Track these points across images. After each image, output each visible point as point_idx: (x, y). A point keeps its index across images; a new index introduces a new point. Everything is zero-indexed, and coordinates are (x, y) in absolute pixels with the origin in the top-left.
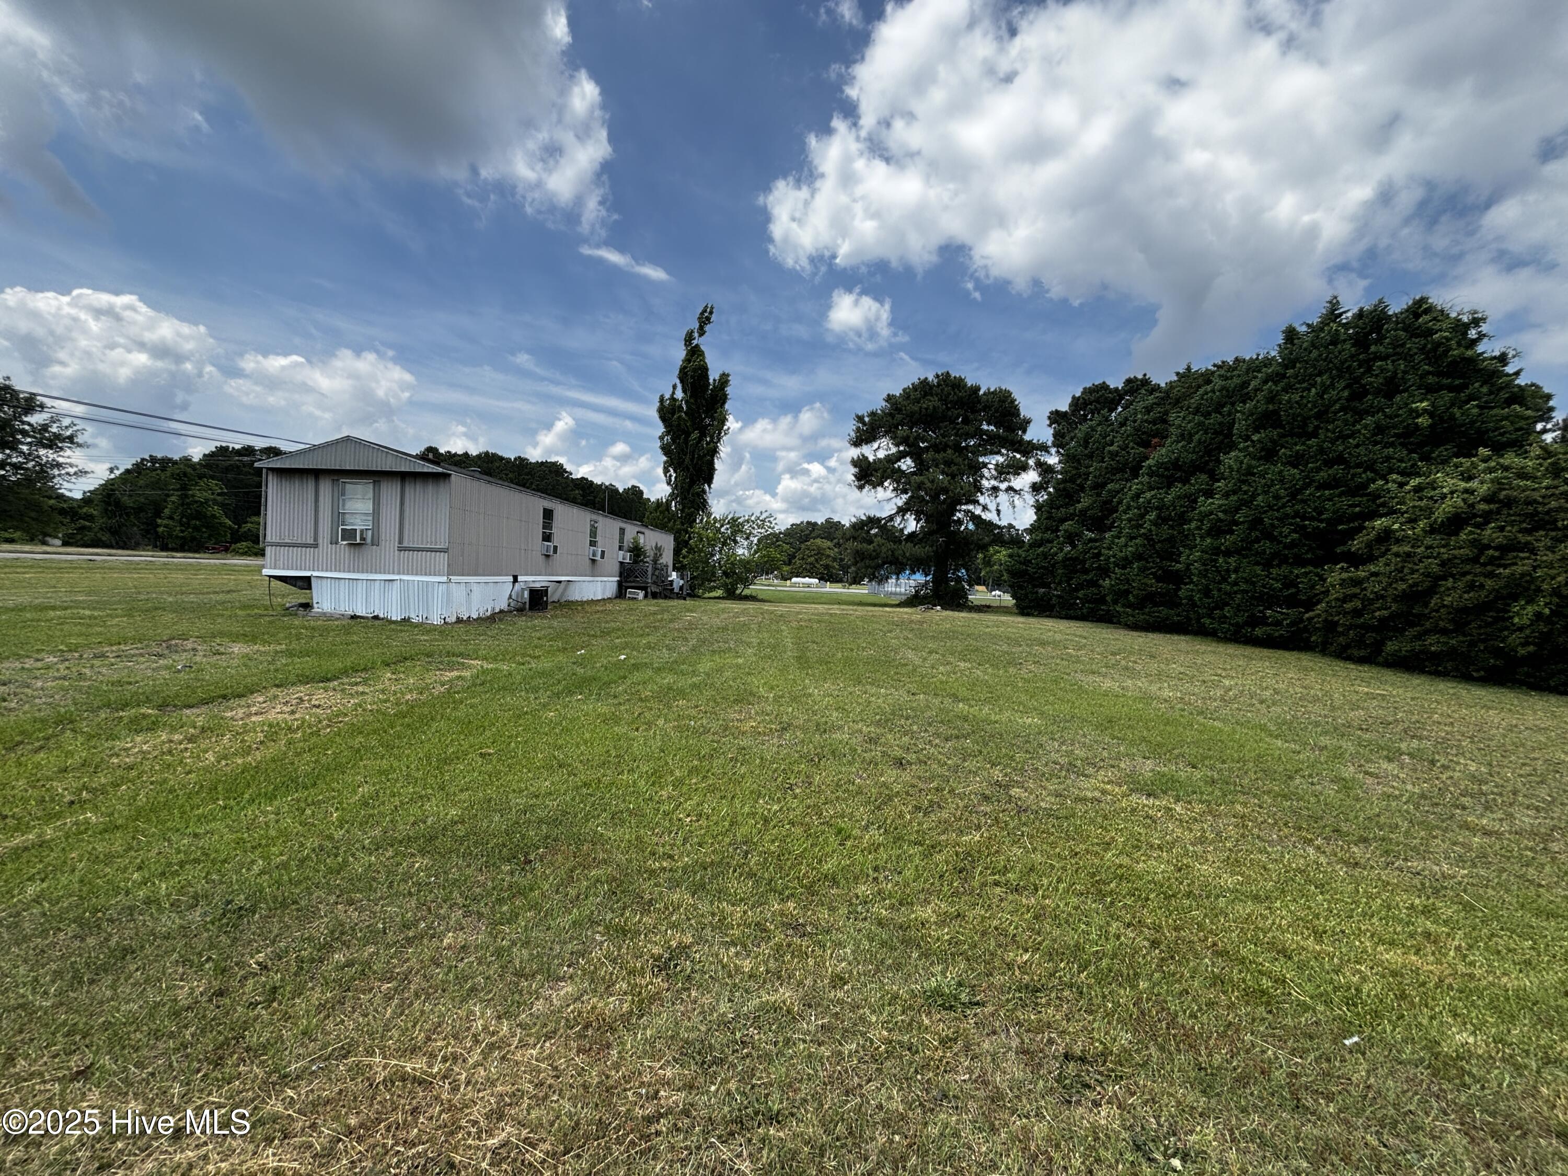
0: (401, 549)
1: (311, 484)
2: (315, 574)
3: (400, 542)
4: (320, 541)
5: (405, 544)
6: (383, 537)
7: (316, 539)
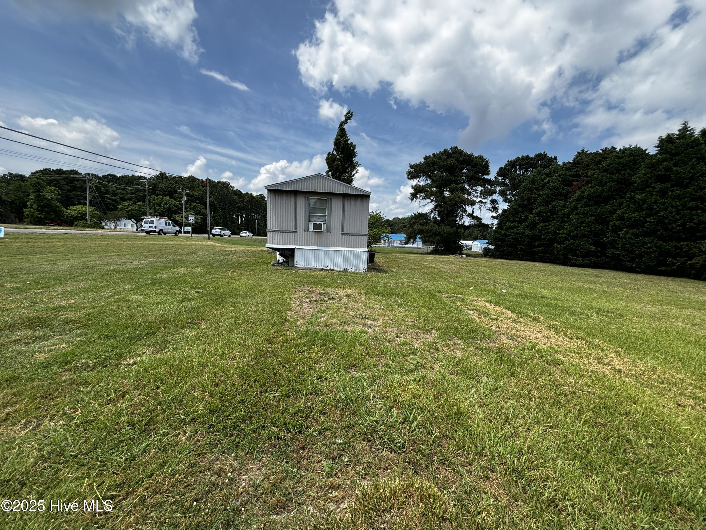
0: (343, 234)
1: (292, 200)
2: (297, 247)
3: (343, 230)
4: (298, 229)
5: (345, 231)
6: (333, 228)
7: (296, 228)
